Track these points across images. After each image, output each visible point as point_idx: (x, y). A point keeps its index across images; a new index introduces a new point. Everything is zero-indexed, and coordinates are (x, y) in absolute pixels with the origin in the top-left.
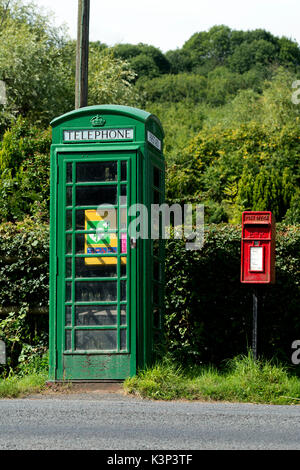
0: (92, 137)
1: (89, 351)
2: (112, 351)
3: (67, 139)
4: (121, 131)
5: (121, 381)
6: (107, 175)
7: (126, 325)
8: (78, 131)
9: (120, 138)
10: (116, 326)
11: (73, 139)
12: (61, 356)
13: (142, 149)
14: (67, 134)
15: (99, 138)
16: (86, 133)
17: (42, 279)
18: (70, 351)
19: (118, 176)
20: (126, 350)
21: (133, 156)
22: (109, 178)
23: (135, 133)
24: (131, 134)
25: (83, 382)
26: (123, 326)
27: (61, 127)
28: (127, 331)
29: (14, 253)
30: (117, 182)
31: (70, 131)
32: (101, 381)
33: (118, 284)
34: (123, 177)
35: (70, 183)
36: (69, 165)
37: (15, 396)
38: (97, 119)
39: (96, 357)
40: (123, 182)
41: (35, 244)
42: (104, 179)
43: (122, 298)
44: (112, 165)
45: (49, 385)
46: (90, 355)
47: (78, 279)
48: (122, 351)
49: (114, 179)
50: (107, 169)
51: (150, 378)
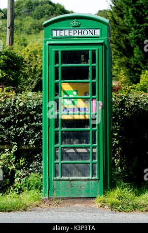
0: (72, 34)
1: (71, 178)
2: (86, 178)
3: (54, 35)
4: (91, 31)
5: (93, 198)
6: (83, 60)
7: (96, 161)
8: (62, 30)
9: (91, 35)
10: (89, 161)
11: (58, 35)
12: (52, 181)
13: (106, 43)
14: (54, 32)
15: (76, 35)
16: (67, 32)
17: (25, 127)
18: (58, 178)
19: (90, 60)
20: (97, 177)
21: (100, 47)
22: (84, 62)
23: (101, 32)
24: (98, 33)
25: (67, 198)
26: (94, 161)
27: (50, 27)
28: (97, 165)
29: (8, 110)
30: (90, 64)
31: (56, 30)
32: (79, 198)
33: (91, 133)
34: (94, 61)
35: (57, 65)
36: (56, 53)
37: (25, 210)
38: (75, 22)
39: (76, 182)
40: (94, 65)
41: (21, 104)
42: (80, 63)
43: (94, 142)
44: (86, 53)
45: (44, 201)
46: (72, 180)
47: (63, 129)
48: (94, 178)
49: (87, 62)
50: (82, 56)
51: (113, 196)
